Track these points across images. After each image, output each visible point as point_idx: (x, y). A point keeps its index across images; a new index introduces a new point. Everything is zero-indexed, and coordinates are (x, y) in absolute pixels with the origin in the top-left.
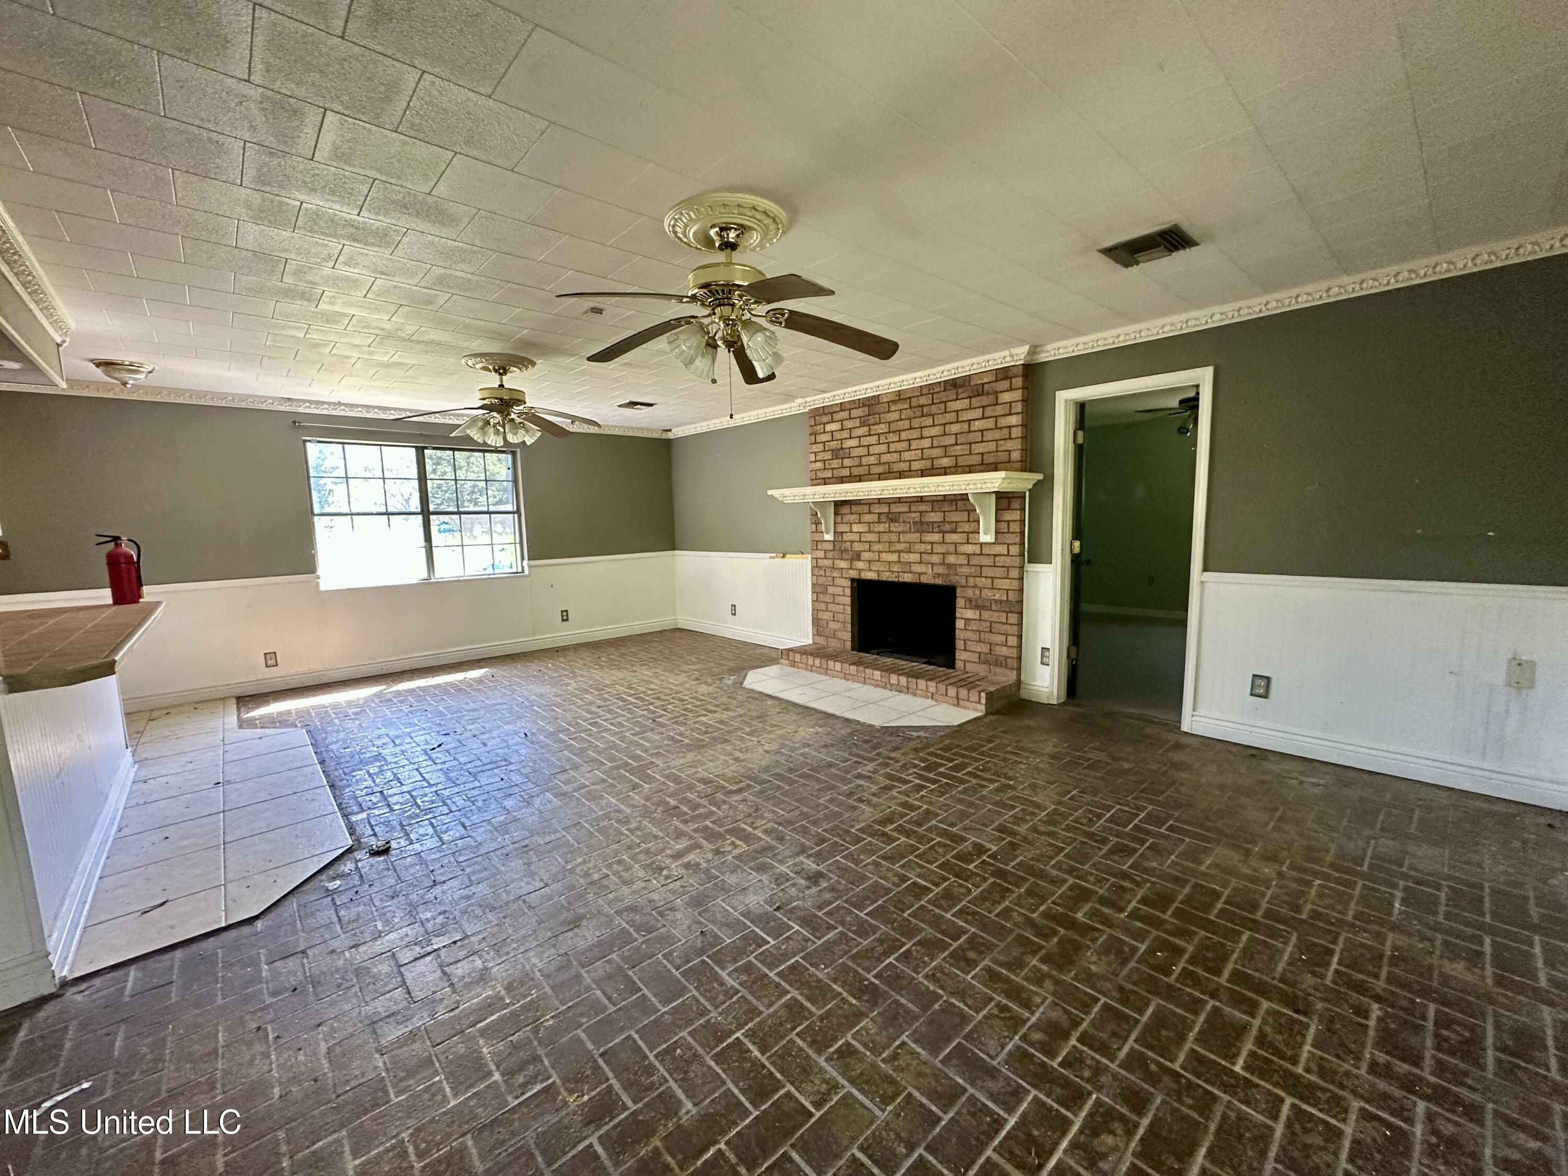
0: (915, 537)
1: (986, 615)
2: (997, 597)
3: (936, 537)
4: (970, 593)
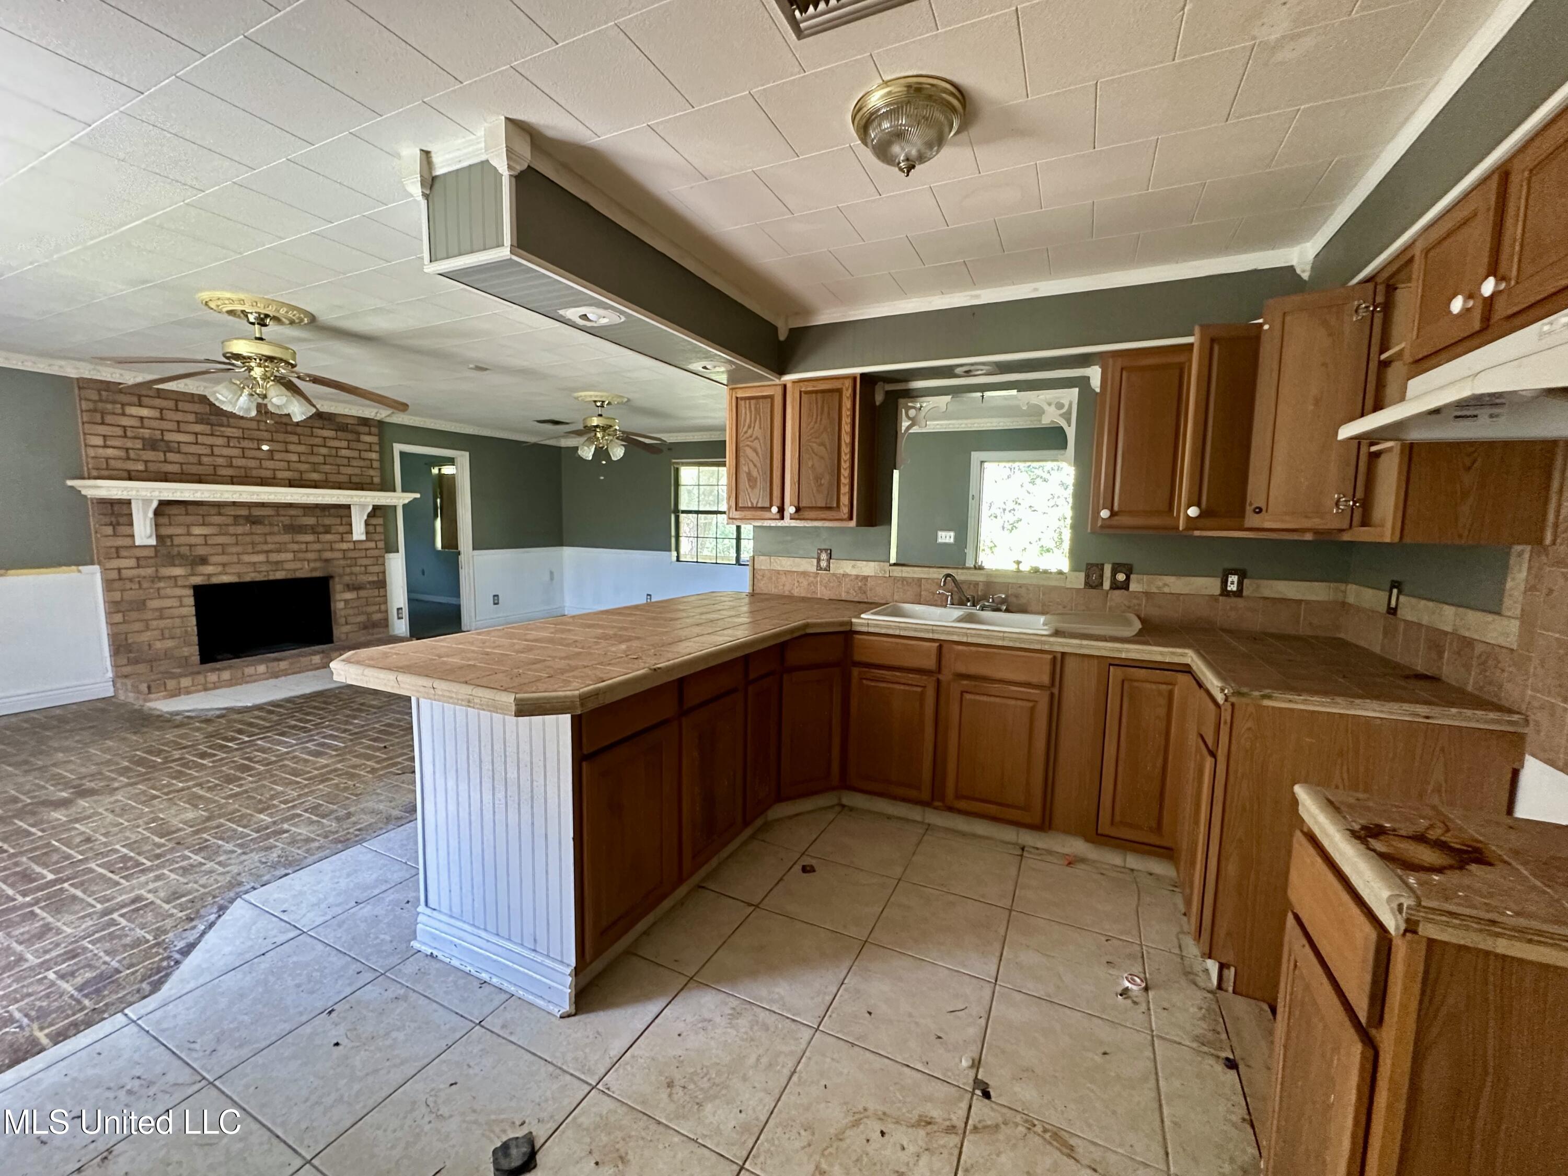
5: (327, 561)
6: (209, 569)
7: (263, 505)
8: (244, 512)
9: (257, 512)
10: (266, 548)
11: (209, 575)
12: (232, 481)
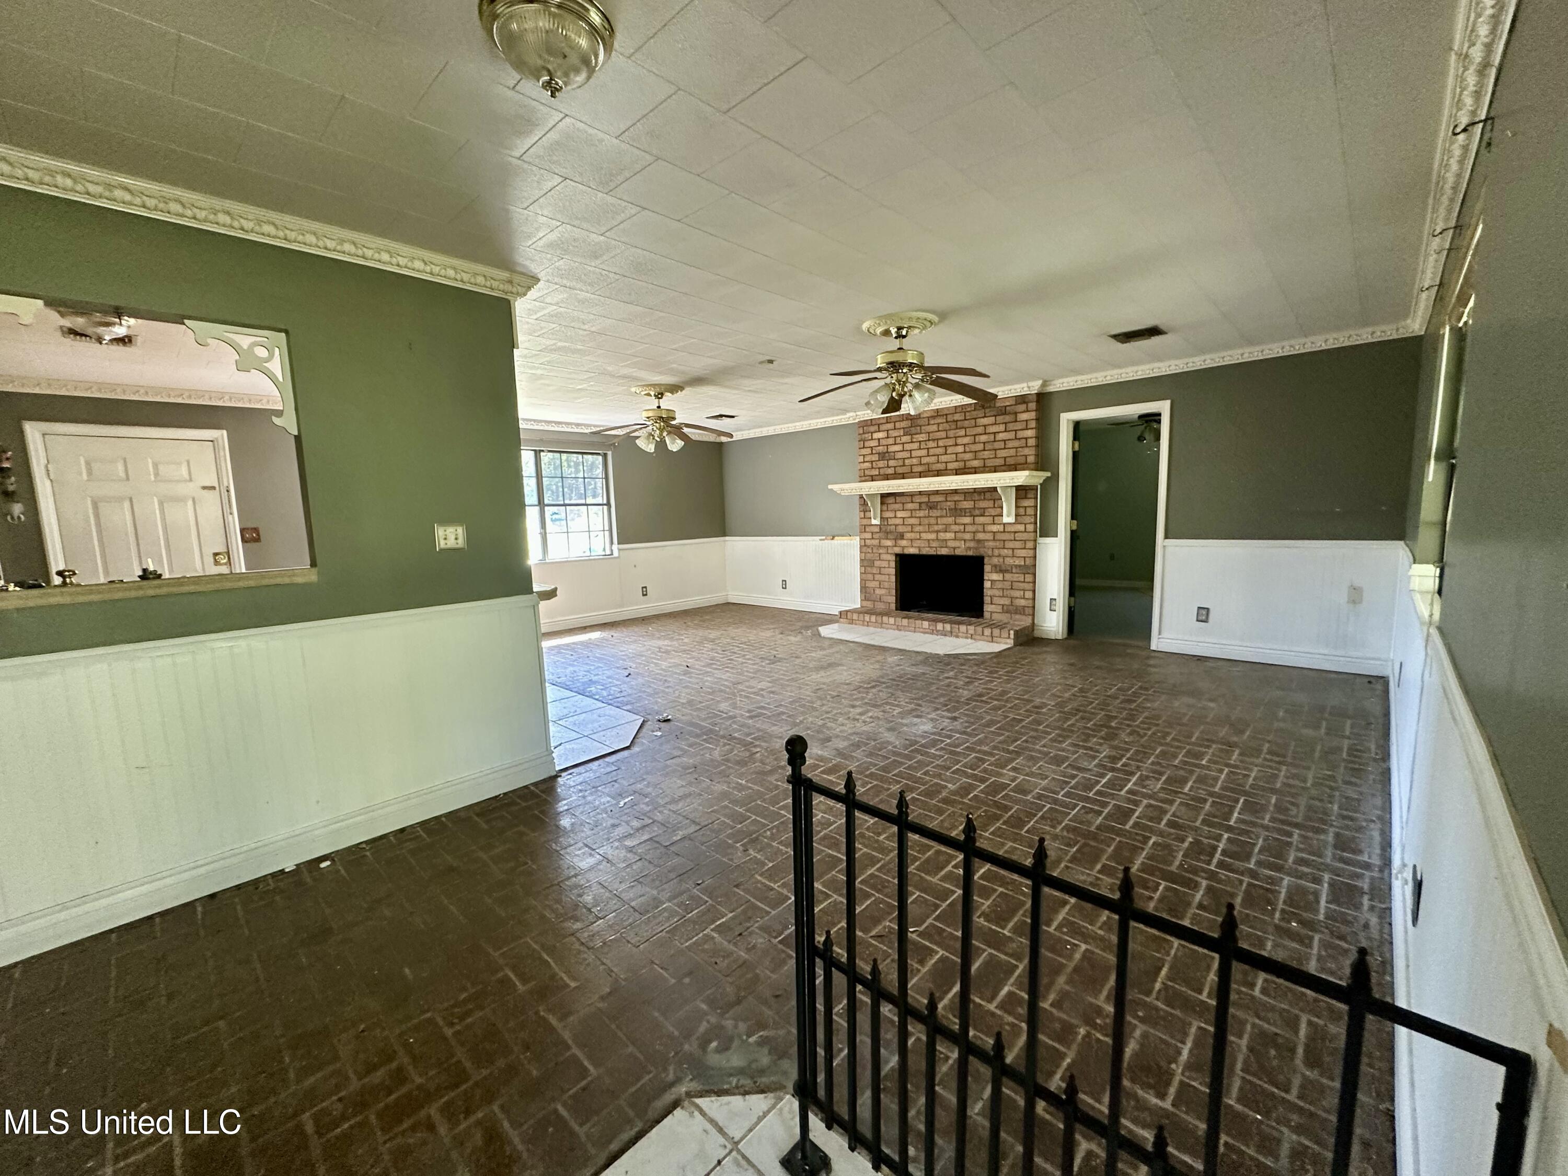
0: (950, 520)
1: (1008, 576)
2: (1017, 563)
3: (967, 520)
4: (995, 561)
5: (979, 541)
6: (904, 543)
7: (937, 493)
8: (925, 499)
9: (934, 499)
10: (936, 528)
11: (903, 547)
12: (921, 475)
